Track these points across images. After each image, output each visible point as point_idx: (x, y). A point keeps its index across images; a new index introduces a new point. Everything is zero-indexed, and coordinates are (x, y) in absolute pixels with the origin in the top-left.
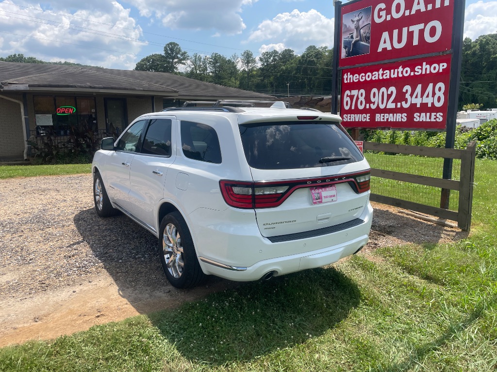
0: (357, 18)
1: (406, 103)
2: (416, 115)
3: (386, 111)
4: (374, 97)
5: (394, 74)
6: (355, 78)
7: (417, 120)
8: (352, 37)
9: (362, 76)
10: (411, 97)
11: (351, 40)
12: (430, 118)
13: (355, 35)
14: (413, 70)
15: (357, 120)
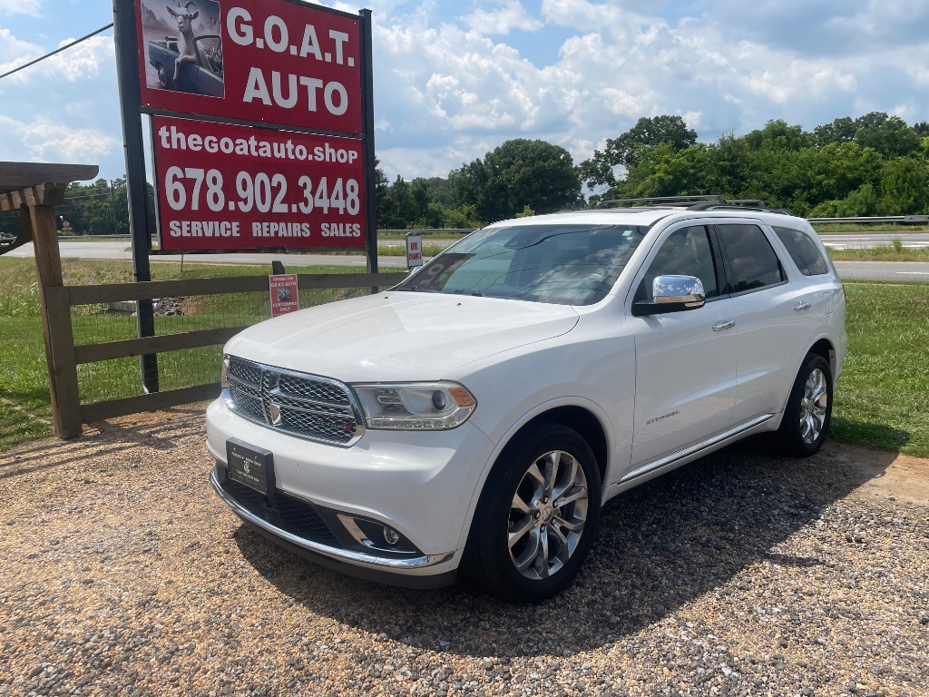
0: (182, 11)
1: (306, 205)
2: (324, 226)
3: (271, 217)
4: (245, 188)
5: (279, 151)
6: (194, 142)
7: (327, 235)
8: (174, 47)
9: (211, 142)
10: (314, 197)
11: (172, 52)
12: (344, 232)
13: (181, 44)
14: (310, 151)
15: (209, 233)
